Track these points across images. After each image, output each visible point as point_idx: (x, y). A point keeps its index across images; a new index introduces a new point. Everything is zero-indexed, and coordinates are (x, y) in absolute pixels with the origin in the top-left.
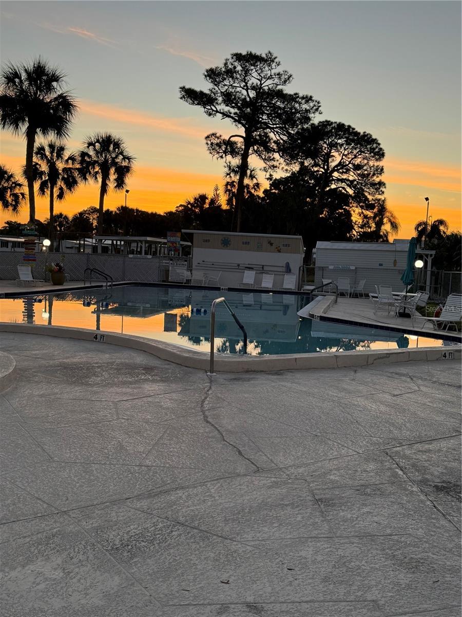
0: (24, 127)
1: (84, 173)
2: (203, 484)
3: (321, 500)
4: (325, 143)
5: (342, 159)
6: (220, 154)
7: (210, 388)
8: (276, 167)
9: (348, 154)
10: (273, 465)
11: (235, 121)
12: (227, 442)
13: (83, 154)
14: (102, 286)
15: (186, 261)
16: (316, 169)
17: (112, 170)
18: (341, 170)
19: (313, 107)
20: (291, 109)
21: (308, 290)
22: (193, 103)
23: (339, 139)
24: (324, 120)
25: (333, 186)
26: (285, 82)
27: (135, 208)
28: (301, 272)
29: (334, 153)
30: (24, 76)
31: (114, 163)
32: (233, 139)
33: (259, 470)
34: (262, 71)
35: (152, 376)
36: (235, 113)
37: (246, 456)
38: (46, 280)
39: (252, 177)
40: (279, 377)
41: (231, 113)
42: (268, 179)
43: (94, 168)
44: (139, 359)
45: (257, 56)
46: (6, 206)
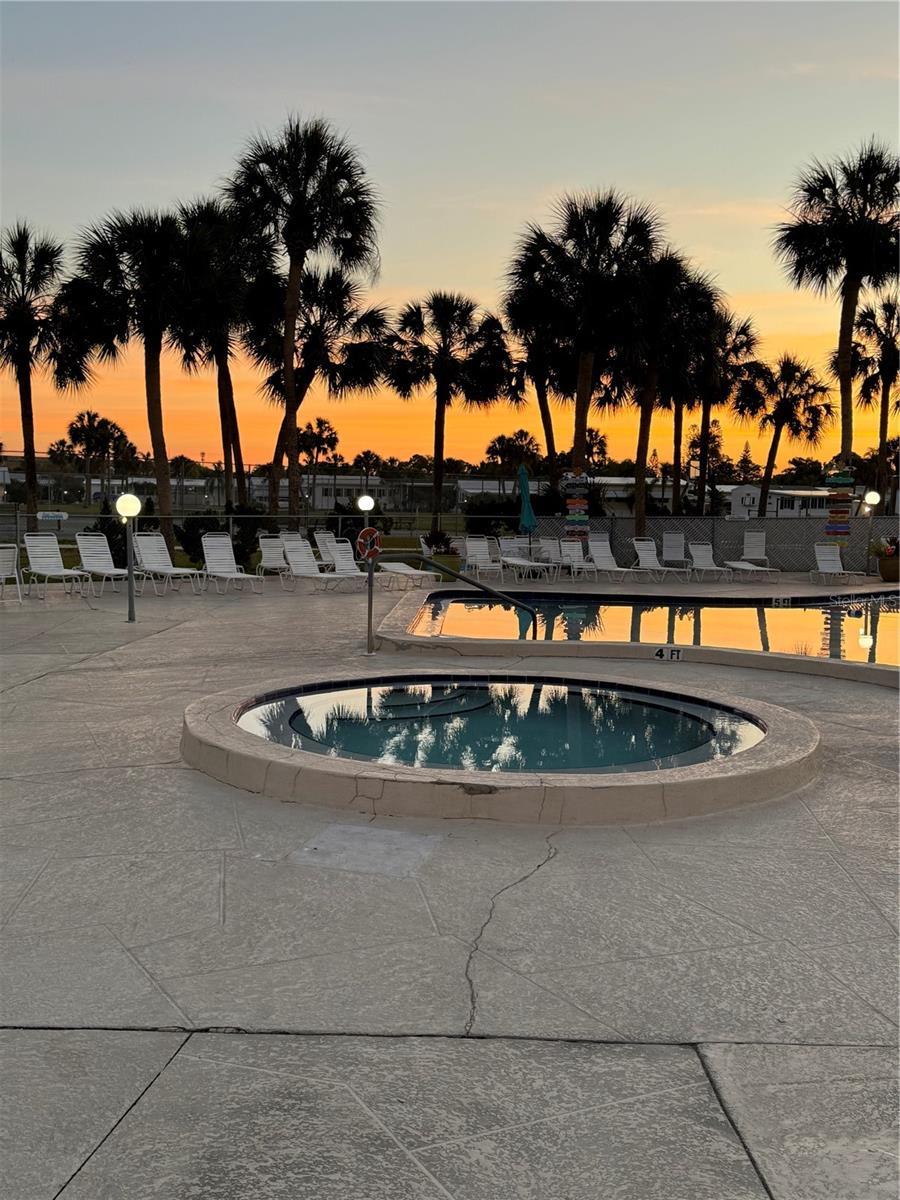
0: (837, 279)
30: (840, 180)
38: (869, 572)
46: (796, 430)
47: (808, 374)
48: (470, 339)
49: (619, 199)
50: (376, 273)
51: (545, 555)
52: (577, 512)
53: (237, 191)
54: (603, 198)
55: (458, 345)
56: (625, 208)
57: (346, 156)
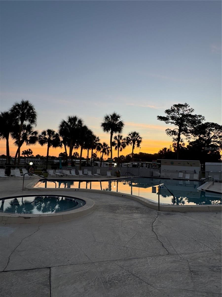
0: (110, 131)
1: (128, 143)
2: (146, 257)
3: (192, 271)
4: (208, 129)
5: (214, 134)
6: (171, 135)
7: (157, 217)
8: (190, 138)
9: (217, 132)
10: (175, 252)
11: (175, 124)
12: (158, 240)
13: (127, 138)
14: (131, 178)
15: (159, 169)
16: (205, 138)
17: (136, 142)
18: (214, 138)
19: (202, 119)
20: (194, 120)
21: (203, 179)
22: (161, 120)
23: (213, 128)
24: (207, 122)
25: (212, 143)
26: (192, 111)
27: (144, 153)
28: (200, 173)
29: (211, 132)
30: (110, 117)
31: (136, 140)
32: (175, 130)
33: (169, 254)
34: (184, 109)
35: (137, 211)
36: (175, 122)
37: (165, 247)
38: (115, 176)
39: (182, 141)
40: (185, 214)
41: (174, 122)
42: (188, 142)
43: (130, 141)
44: (135, 204)
45: (182, 105)
46: (106, 154)
47: (107, 145)
48: (54, 137)
49: (77, 116)
50: (36, 125)
51: (64, 173)
52: (69, 165)
53: (12, 111)
54: (75, 116)
55: (52, 138)
56: (78, 118)
57: (32, 107)
